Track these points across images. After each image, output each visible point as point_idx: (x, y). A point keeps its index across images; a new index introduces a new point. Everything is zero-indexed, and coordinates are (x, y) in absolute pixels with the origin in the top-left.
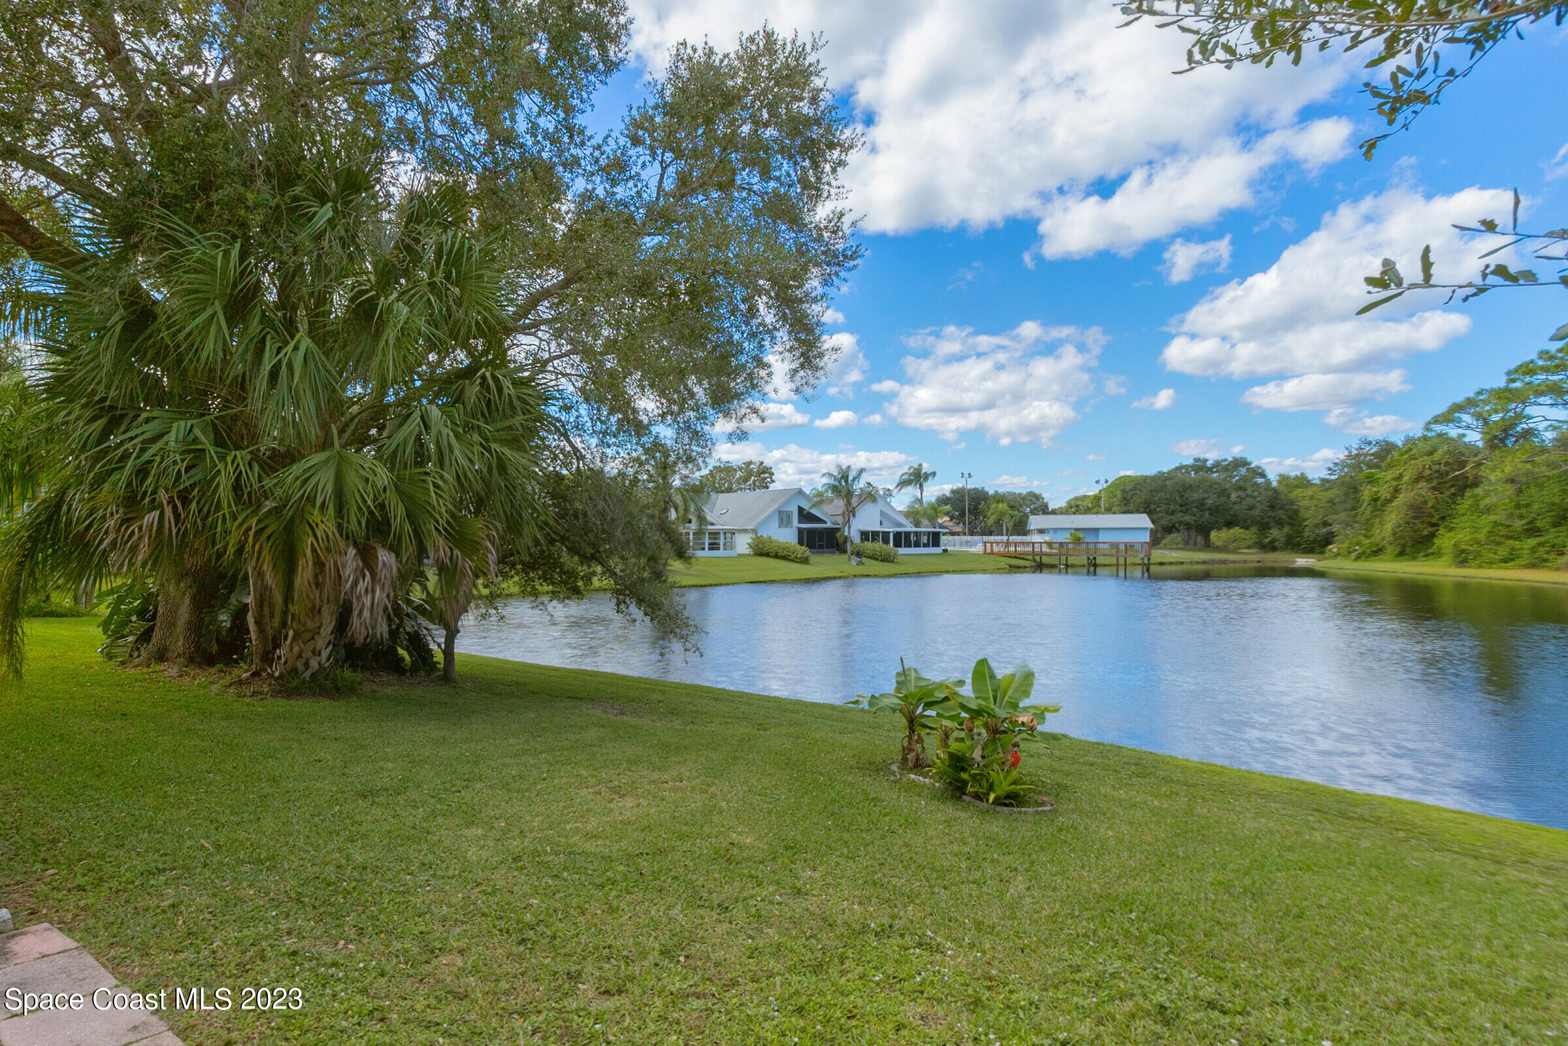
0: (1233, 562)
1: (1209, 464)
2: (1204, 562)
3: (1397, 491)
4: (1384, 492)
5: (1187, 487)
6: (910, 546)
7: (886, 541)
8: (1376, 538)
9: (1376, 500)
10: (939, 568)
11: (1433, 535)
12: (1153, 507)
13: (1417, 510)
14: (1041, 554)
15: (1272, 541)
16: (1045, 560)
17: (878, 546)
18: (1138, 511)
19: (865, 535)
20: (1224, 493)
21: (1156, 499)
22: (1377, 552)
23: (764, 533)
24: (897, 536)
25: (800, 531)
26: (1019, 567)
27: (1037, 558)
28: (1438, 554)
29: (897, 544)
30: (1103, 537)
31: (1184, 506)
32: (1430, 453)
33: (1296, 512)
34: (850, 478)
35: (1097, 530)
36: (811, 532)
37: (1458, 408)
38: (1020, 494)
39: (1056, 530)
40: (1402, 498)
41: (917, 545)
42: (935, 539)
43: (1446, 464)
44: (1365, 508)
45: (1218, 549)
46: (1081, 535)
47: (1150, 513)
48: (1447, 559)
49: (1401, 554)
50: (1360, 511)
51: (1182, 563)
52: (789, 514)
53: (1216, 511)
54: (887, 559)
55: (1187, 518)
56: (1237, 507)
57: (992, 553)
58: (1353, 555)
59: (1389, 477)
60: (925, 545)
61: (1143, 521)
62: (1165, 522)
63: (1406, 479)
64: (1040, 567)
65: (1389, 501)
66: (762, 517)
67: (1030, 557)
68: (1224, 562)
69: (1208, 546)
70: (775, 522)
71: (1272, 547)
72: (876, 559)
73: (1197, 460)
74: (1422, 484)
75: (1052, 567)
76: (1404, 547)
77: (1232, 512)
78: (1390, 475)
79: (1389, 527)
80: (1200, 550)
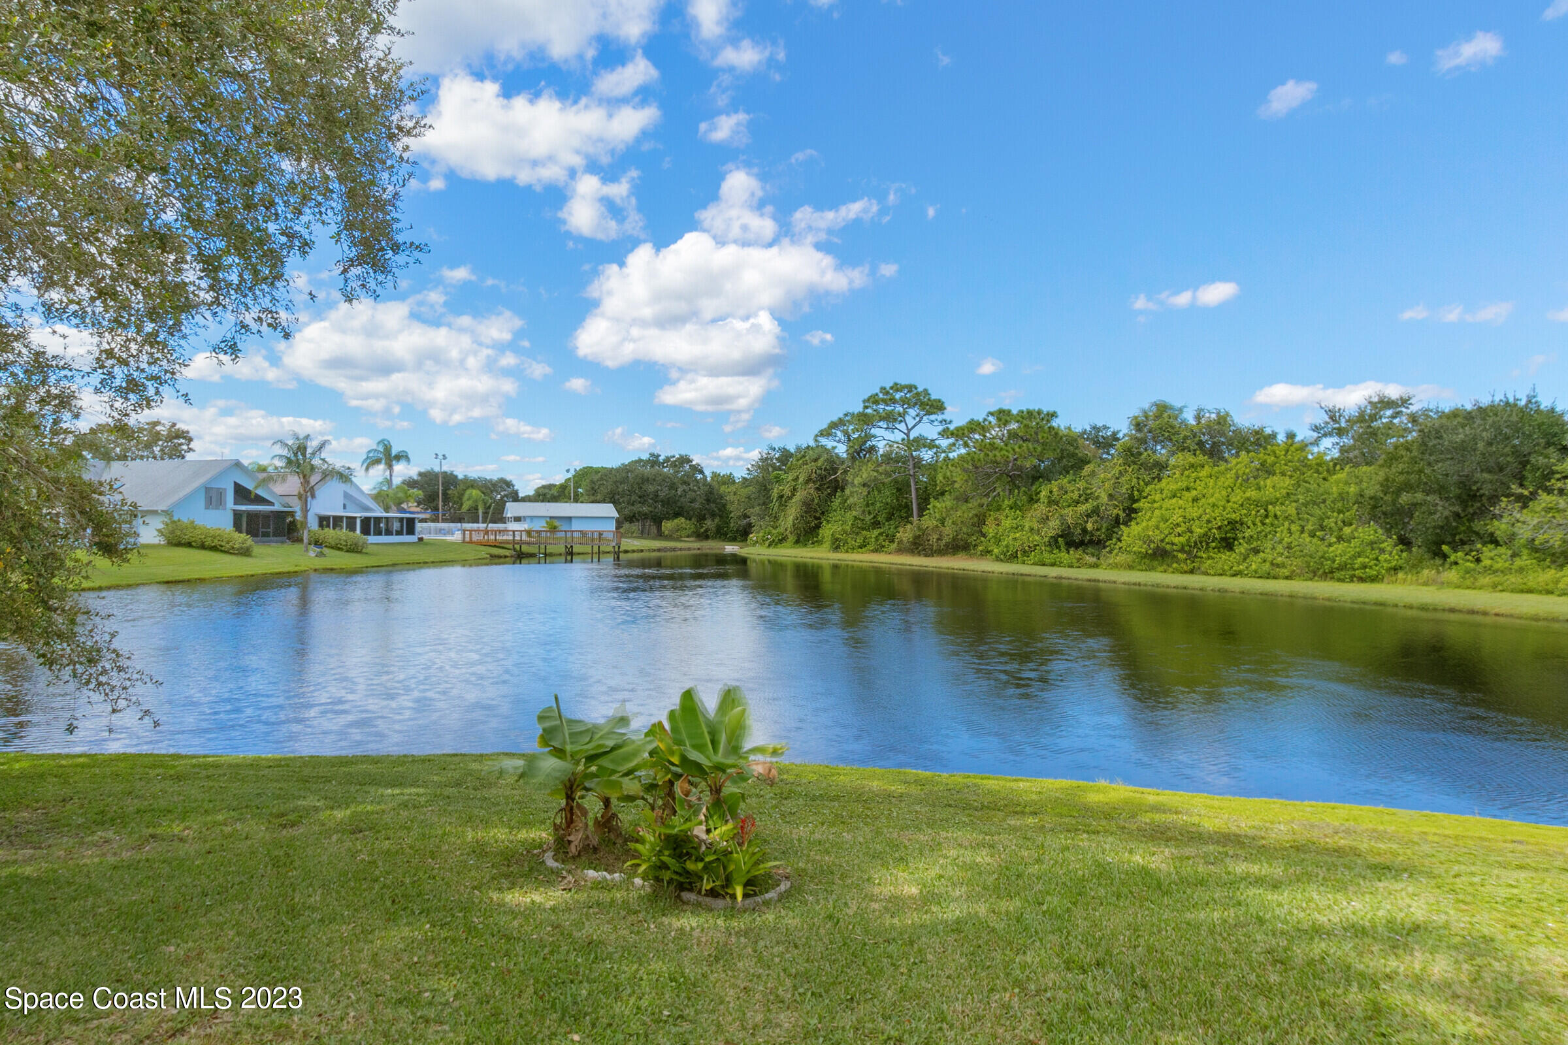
0: (681, 549)
1: (661, 459)
2: (659, 550)
3: (795, 490)
4: (787, 492)
5: (645, 480)
6: (380, 534)
7: (351, 527)
8: (781, 530)
9: (782, 497)
10: (416, 558)
11: (818, 527)
12: (617, 497)
13: (808, 505)
14: (521, 543)
15: (707, 531)
16: (525, 549)
17: (343, 533)
18: (604, 501)
19: (323, 521)
20: (673, 486)
21: (620, 490)
22: (783, 540)
23: (183, 517)
24: (366, 522)
25: (237, 516)
26: (500, 557)
27: (517, 547)
28: (820, 542)
29: (366, 531)
30: (576, 526)
31: (643, 498)
32: (816, 460)
33: (724, 506)
34: (309, 451)
35: (570, 518)
36: (252, 516)
37: (834, 425)
38: (491, 481)
39: (532, 518)
40: (799, 496)
41: (389, 532)
42: (409, 526)
43: (825, 469)
44: (775, 505)
45: (669, 538)
46: (556, 523)
47: (615, 503)
48: (827, 545)
49: (797, 542)
50: (771, 505)
51: (642, 551)
52: (221, 493)
53: (666, 502)
54: (354, 549)
55: (645, 509)
56: (682, 499)
57: (471, 542)
58: (767, 543)
59: (790, 478)
60: (399, 533)
61: (609, 510)
62: (626, 512)
63: (801, 480)
64: (521, 557)
65: (790, 498)
66: (182, 494)
67: (511, 546)
68: (674, 549)
69: (660, 535)
70: (202, 503)
71: (707, 536)
72: (339, 549)
73: (652, 455)
74: (811, 485)
75: (532, 555)
76: (799, 536)
77: (679, 504)
78: (791, 476)
79: (790, 519)
80: (654, 539)
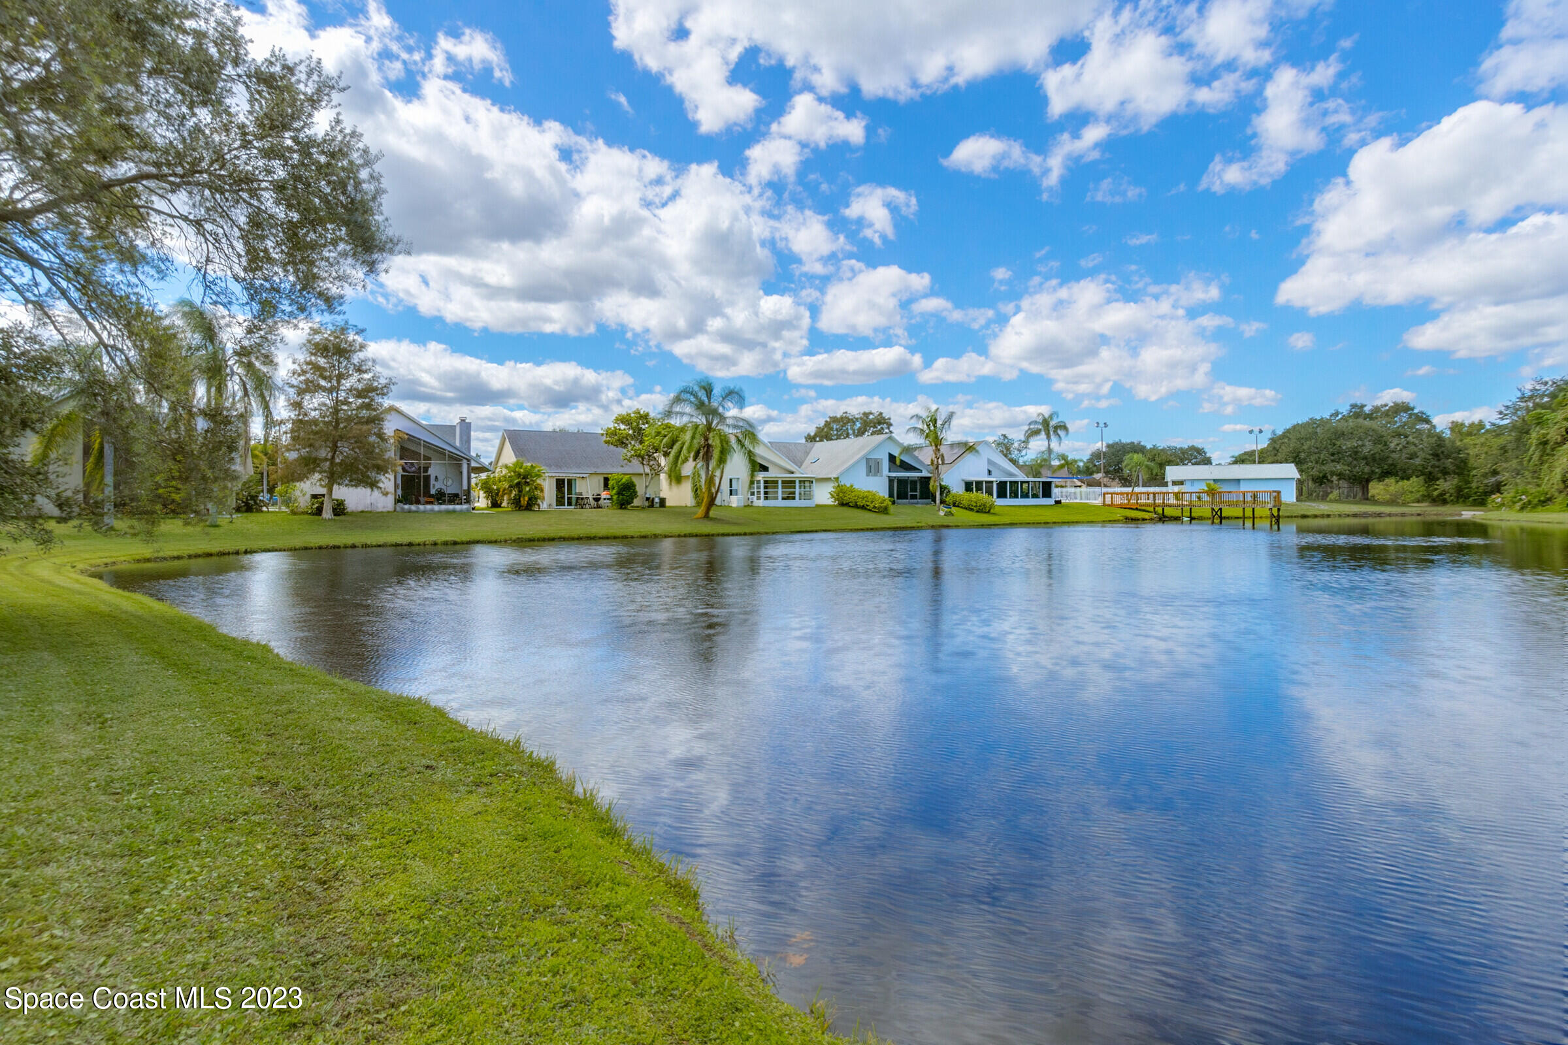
0: (1390, 515)
1: (1367, 409)
2: (1355, 515)
5: (1340, 435)
6: (1016, 497)
7: (990, 493)
12: (1303, 455)
14: (1164, 505)
15: (1442, 494)
16: (1169, 512)
17: (983, 496)
18: (1286, 461)
19: (968, 486)
20: (1379, 440)
21: (1305, 447)
23: (846, 482)
24: (1002, 485)
25: (891, 480)
26: (1144, 519)
27: (1159, 510)
29: (1002, 494)
30: (1244, 487)
31: (1336, 456)
33: (1464, 462)
35: (1238, 480)
36: (902, 482)
39: (1193, 481)
41: (1025, 495)
42: (1047, 490)
45: (1375, 502)
46: (1215, 486)
47: (1298, 461)
51: (1328, 516)
52: (878, 463)
53: (1372, 459)
54: (984, 509)
55: (1339, 467)
56: (1394, 455)
57: (1112, 505)
58: (1518, 506)
60: (1035, 496)
61: (1290, 471)
62: (1314, 472)
64: (1163, 519)
66: (847, 466)
67: (1151, 509)
68: (1379, 515)
69: (1367, 499)
70: (863, 469)
71: (1441, 500)
72: (972, 510)
73: (1353, 406)
75: (1176, 519)
77: (1390, 461)
80: (1349, 503)
